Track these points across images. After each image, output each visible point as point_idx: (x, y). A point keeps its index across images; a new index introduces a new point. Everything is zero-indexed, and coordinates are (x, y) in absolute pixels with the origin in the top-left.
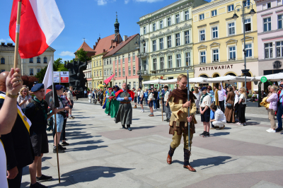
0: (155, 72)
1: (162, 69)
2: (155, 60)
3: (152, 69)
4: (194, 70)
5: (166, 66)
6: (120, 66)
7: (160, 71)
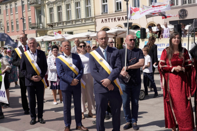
0: (52, 26)
1: (60, 22)
2: (51, 10)
3: (49, 22)
4: (95, 22)
5: (64, 19)
6: (12, 17)
7: (58, 24)
